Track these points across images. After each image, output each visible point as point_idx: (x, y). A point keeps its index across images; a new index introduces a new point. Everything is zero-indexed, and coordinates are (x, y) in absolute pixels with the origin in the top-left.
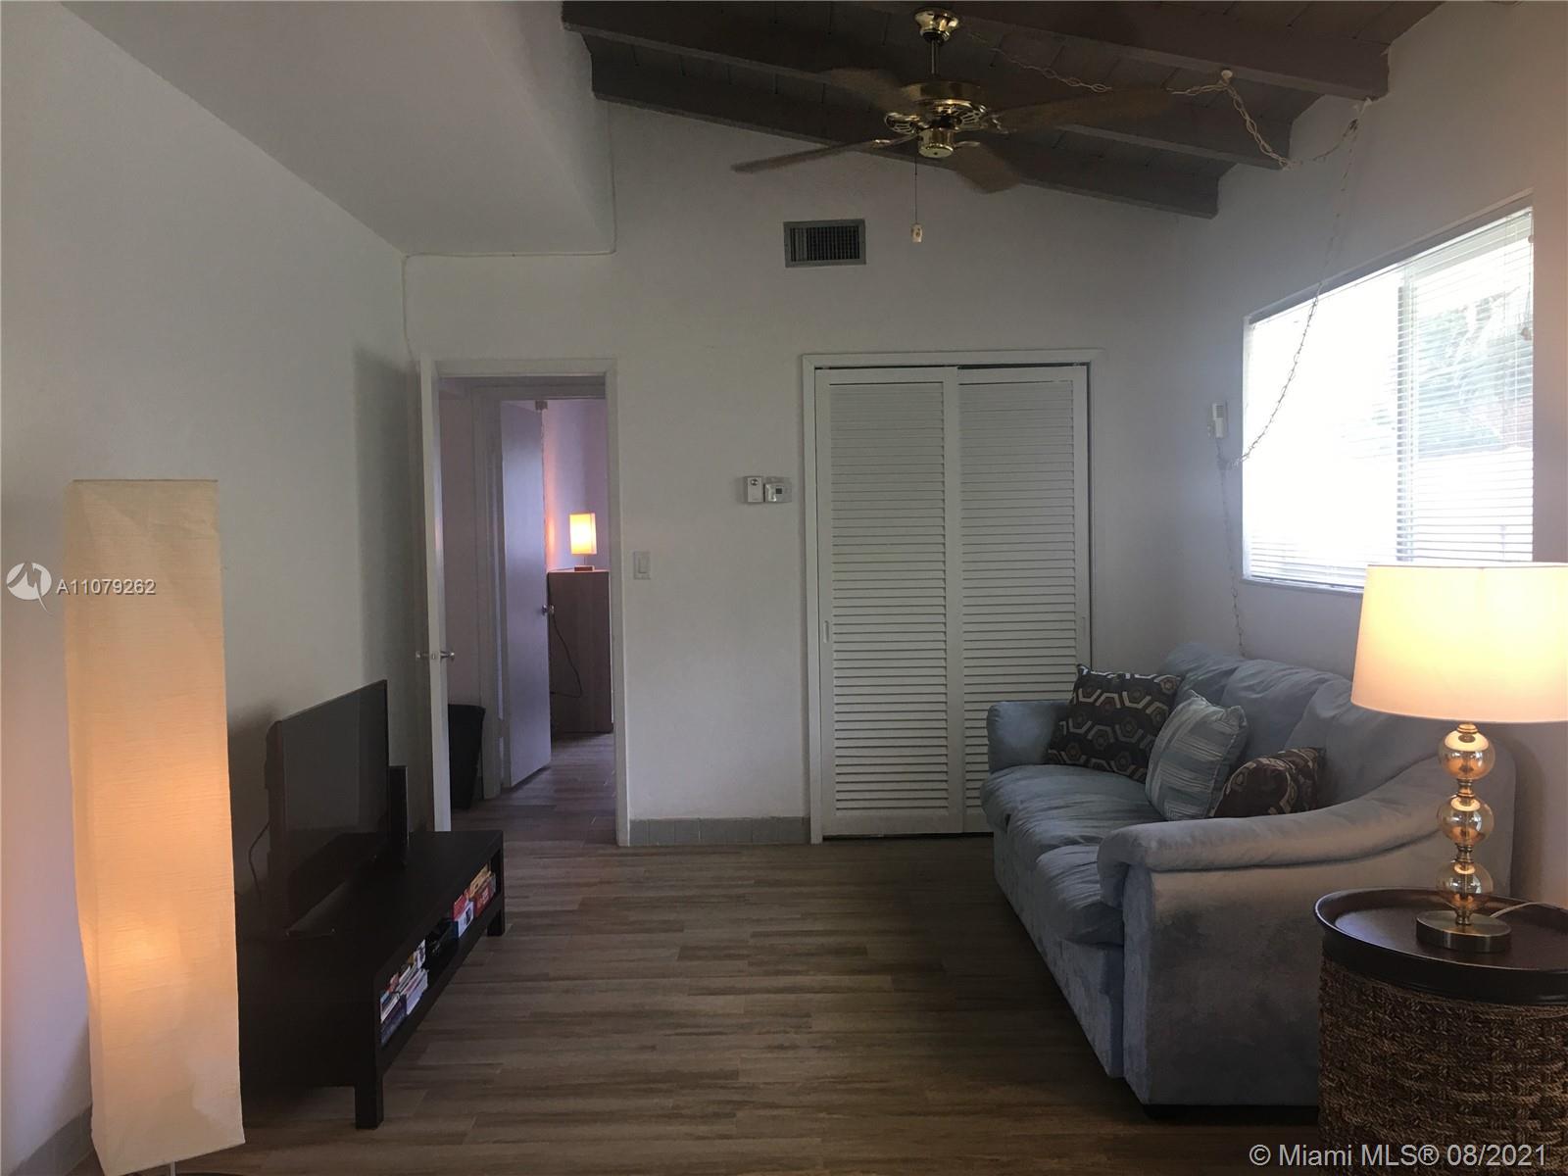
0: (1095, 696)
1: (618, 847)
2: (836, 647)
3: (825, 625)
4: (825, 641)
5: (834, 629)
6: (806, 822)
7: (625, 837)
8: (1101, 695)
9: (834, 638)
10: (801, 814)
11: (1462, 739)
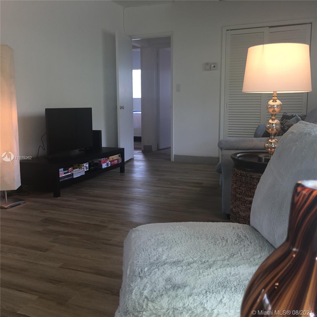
0: (283, 121)
1: (171, 161)
2: (229, 111)
3: (226, 105)
4: (226, 109)
5: (228, 106)
6: (218, 158)
7: (173, 159)
8: (285, 120)
9: (229, 108)
10: (217, 156)
11: (273, 101)
